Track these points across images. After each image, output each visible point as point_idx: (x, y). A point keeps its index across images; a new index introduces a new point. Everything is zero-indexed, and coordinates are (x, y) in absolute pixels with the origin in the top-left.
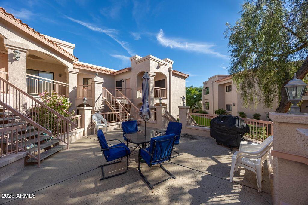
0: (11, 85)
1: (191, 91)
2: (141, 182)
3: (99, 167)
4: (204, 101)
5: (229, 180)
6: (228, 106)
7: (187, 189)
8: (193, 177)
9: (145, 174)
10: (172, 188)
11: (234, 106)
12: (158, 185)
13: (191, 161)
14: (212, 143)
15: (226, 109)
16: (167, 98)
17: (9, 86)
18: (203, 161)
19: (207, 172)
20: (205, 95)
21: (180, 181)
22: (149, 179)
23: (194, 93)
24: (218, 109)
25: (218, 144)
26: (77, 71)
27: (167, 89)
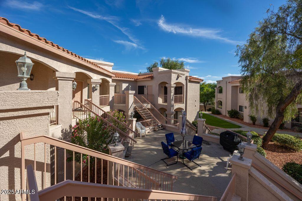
1: (204, 88)
2: (186, 167)
3: (161, 160)
4: (217, 100)
5: (226, 169)
6: (241, 107)
7: (207, 171)
8: (209, 167)
9: (186, 164)
10: (200, 170)
11: (246, 108)
12: (194, 169)
13: (208, 159)
14: (221, 148)
15: (238, 110)
16: (183, 103)
18: (214, 159)
19: (216, 165)
20: (218, 94)
21: (203, 168)
22: (189, 166)
23: (207, 90)
24: (230, 110)
25: (224, 149)
26: (115, 84)
27: (184, 95)
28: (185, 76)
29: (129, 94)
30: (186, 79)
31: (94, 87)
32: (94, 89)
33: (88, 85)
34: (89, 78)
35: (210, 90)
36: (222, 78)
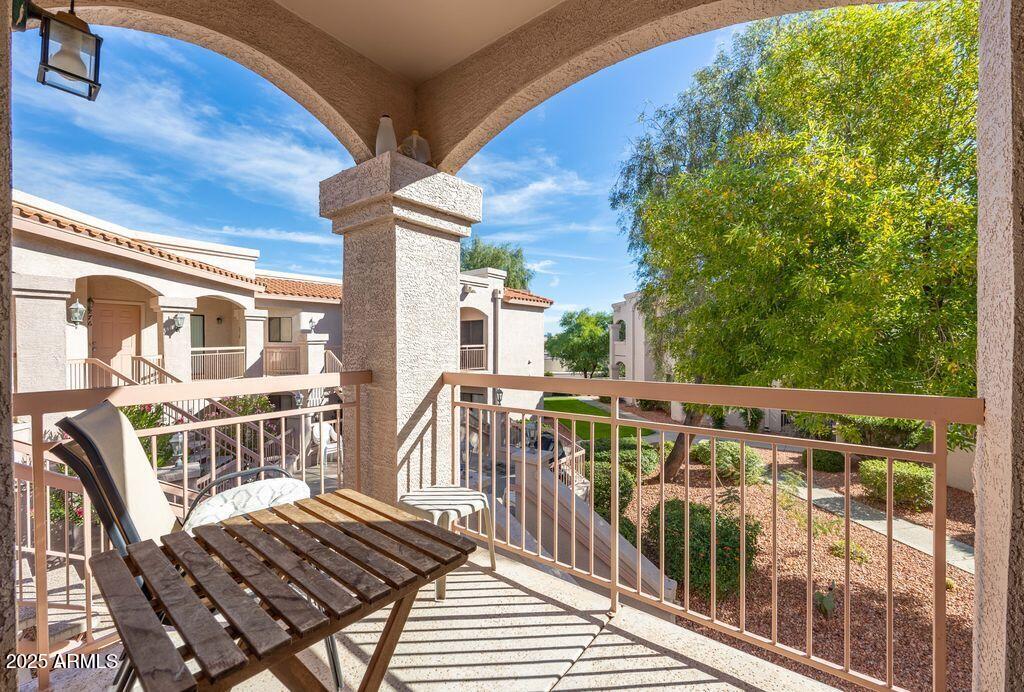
0: (146, 362)
4: (614, 359)
16: (486, 369)
17: (142, 363)
20: (616, 343)
23: (589, 331)
26: (265, 313)
27: (487, 346)
28: (490, 291)
29: (306, 344)
30: (494, 300)
31: (171, 322)
32: (171, 328)
33: (153, 317)
34: (150, 295)
35: (600, 332)
36: (625, 296)
